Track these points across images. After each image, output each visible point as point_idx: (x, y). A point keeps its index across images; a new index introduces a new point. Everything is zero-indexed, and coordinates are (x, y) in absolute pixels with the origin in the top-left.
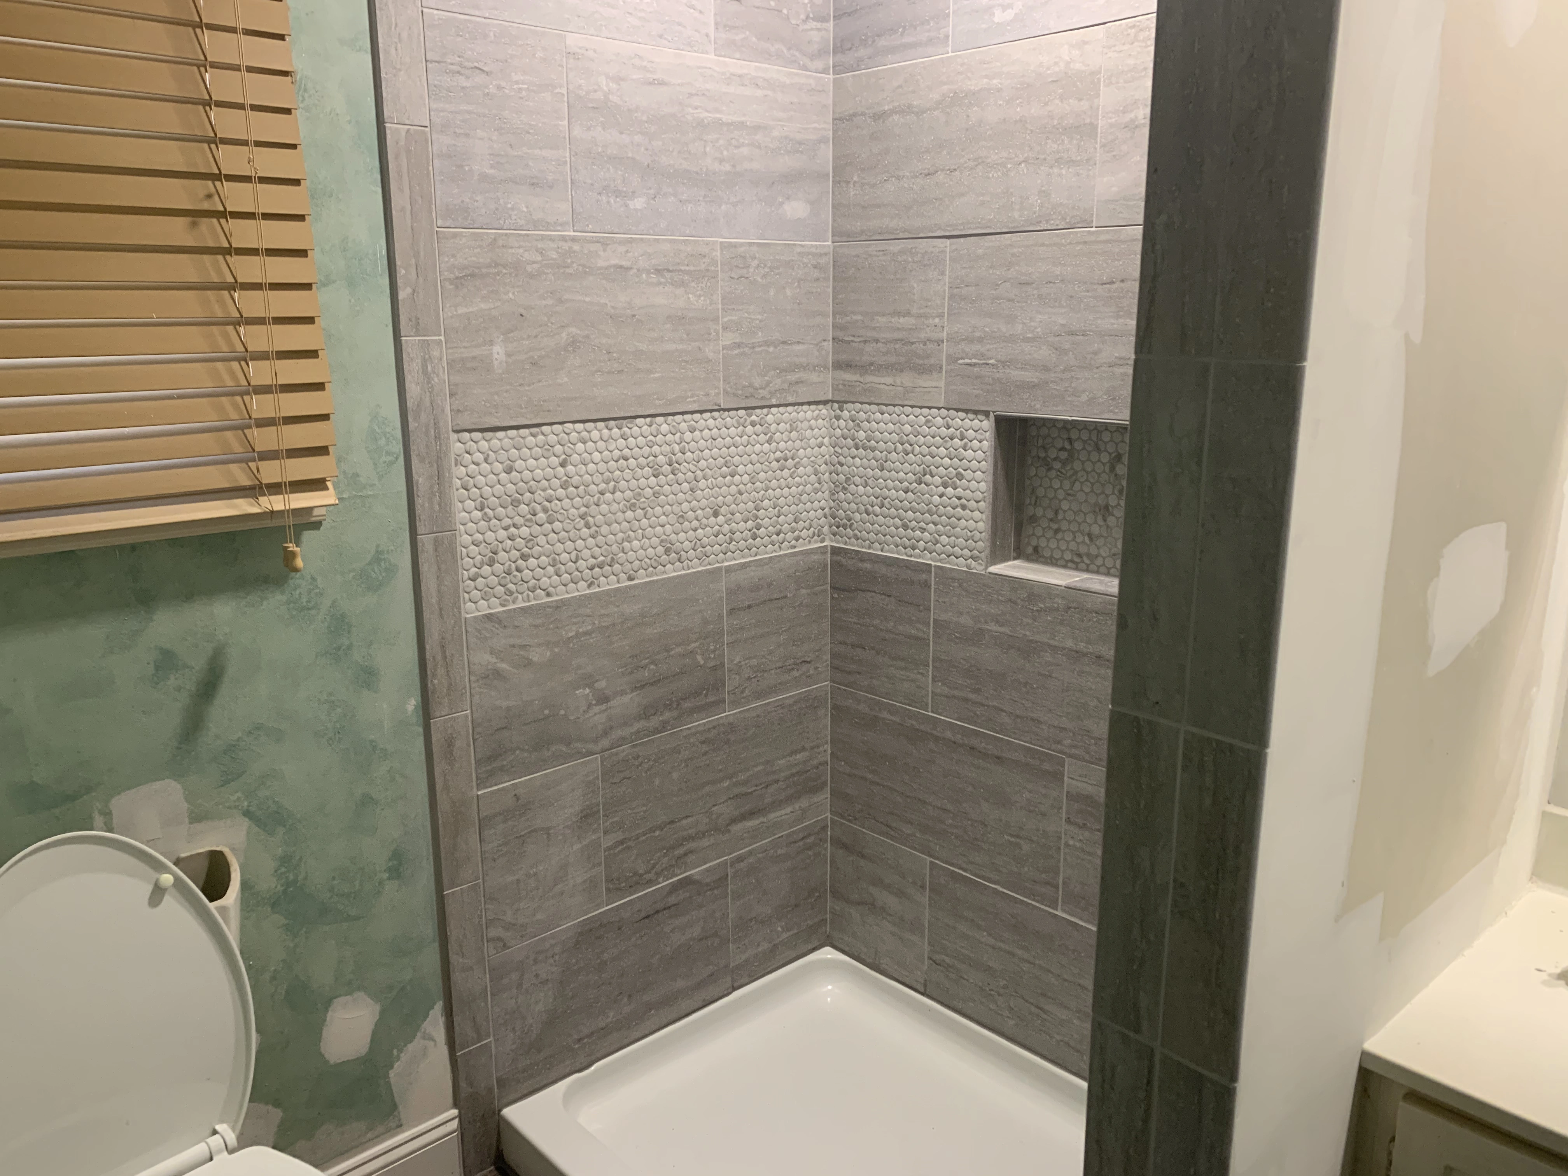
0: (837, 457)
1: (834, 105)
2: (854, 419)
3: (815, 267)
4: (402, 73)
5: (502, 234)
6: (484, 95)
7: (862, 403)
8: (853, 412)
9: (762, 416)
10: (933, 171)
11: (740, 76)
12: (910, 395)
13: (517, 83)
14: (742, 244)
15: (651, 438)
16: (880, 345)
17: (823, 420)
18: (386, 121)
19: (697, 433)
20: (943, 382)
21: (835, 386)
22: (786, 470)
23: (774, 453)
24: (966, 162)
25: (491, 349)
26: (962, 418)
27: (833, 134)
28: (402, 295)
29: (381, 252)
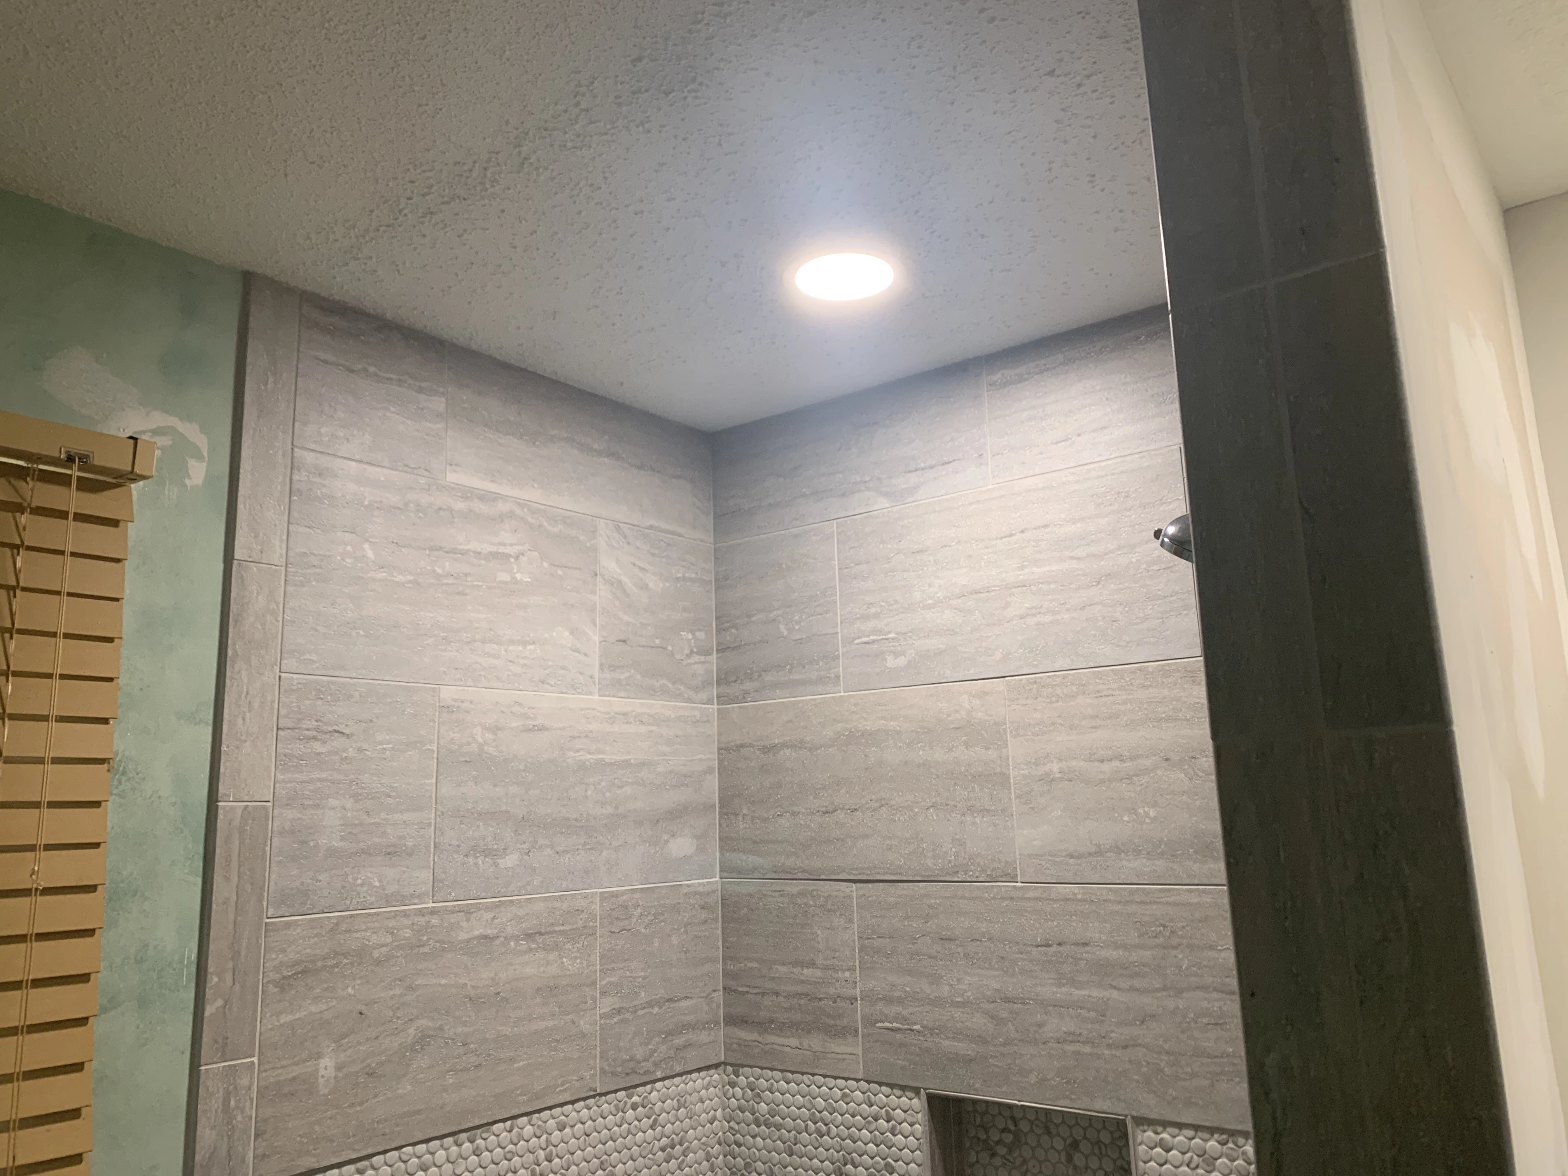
0: (734, 1135)
1: (719, 734)
2: (753, 1087)
3: (703, 908)
4: (248, 743)
5: (346, 917)
6: (342, 759)
7: (762, 1068)
8: (752, 1079)
9: (645, 1094)
10: (832, 810)
11: (625, 714)
12: (821, 1061)
13: (381, 743)
14: (624, 893)
15: (511, 1147)
16: (781, 999)
17: (715, 1088)
18: (220, 799)
19: (568, 1130)
20: (860, 1048)
21: (728, 1045)
22: (673, 1161)
23: (659, 1141)
24: (867, 803)
25: (318, 1064)
26: (887, 1094)
27: (719, 764)
28: (209, 1010)
29: (189, 957)
